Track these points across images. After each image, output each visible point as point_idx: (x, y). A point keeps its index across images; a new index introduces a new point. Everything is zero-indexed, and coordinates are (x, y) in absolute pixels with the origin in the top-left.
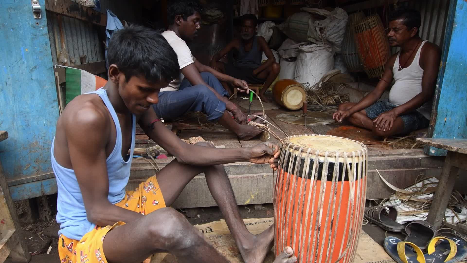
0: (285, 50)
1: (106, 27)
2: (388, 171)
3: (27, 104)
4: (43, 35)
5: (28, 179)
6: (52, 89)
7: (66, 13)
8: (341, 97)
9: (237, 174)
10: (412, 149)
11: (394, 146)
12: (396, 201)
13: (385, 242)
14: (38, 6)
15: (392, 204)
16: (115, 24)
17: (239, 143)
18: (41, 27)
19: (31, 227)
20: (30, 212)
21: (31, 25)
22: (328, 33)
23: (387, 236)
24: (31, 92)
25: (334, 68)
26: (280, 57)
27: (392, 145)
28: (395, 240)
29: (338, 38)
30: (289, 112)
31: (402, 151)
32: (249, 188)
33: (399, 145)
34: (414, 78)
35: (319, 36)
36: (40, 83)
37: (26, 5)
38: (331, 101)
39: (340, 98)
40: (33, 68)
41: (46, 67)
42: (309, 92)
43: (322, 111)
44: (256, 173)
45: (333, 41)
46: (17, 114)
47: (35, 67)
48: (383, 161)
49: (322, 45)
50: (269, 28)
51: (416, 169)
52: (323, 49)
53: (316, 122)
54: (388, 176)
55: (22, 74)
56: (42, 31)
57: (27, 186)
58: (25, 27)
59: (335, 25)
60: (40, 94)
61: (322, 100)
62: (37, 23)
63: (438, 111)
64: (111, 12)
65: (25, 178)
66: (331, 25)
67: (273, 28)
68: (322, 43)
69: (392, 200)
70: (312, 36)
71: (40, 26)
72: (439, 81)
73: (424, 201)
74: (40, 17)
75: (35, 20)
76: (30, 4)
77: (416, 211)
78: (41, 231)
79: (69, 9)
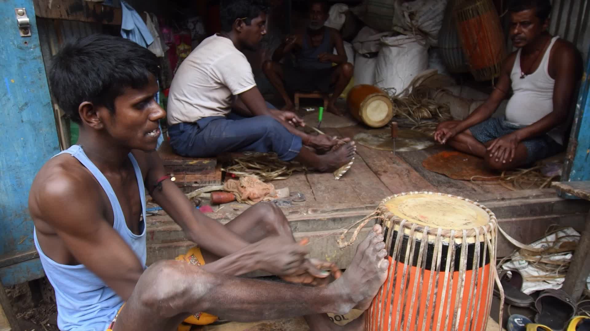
0: (362, 43)
1: (121, 26)
2: (509, 222)
3: (17, 155)
4: (34, 59)
5: (24, 256)
6: (52, 132)
7: (65, 16)
8: (440, 107)
9: (307, 231)
10: (540, 188)
11: (515, 182)
12: (521, 262)
13: (509, 323)
14: (24, 19)
15: (516, 265)
16: (134, 20)
17: (306, 182)
18: (31, 48)
19: (31, 313)
20: (29, 294)
21: (17, 46)
22: (420, 20)
23: (512, 314)
24: (22, 139)
25: (428, 67)
26: (355, 52)
27: (512, 182)
28: (522, 319)
29: (434, 26)
30: (370, 131)
31: (527, 192)
32: (324, 250)
33: (521, 180)
34: (541, 90)
35: (408, 24)
36: (35, 126)
37: (8, 18)
38: (426, 114)
39: (437, 110)
40: (23, 106)
41: (42, 103)
42: (396, 102)
43: (413, 128)
44: (333, 229)
45: (427, 30)
46: (4, 170)
47: (26, 104)
48: (503, 207)
49: (413, 36)
50: (341, 13)
51: (546, 217)
52: (414, 42)
53: (408, 147)
54: (509, 227)
55: (8, 114)
56: (33, 52)
57: (24, 265)
58: (8, 49)
59: (430, 9)
60: (35, 140)
61: (413, 112)
62: (26, 43)
63: (579, 139)
64: (127, 4)
65: (20, 255)
66: (425, 9)
67: (346, 13)
68: (413, 34)
69: (515, 260)
70: (399, 25)
71: (29, 46)
72: (581, 99)
73: (559, 263)
74: (30, 34)
75: (22, 39)
76: (14, 16)
77: (547, 276)
78: (46, 318)
79: (69, 11)
